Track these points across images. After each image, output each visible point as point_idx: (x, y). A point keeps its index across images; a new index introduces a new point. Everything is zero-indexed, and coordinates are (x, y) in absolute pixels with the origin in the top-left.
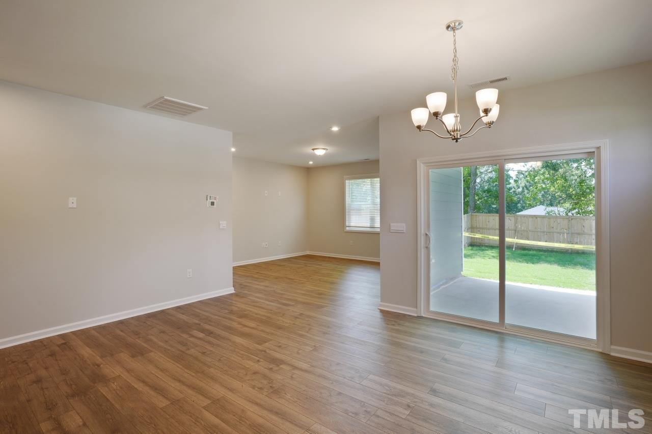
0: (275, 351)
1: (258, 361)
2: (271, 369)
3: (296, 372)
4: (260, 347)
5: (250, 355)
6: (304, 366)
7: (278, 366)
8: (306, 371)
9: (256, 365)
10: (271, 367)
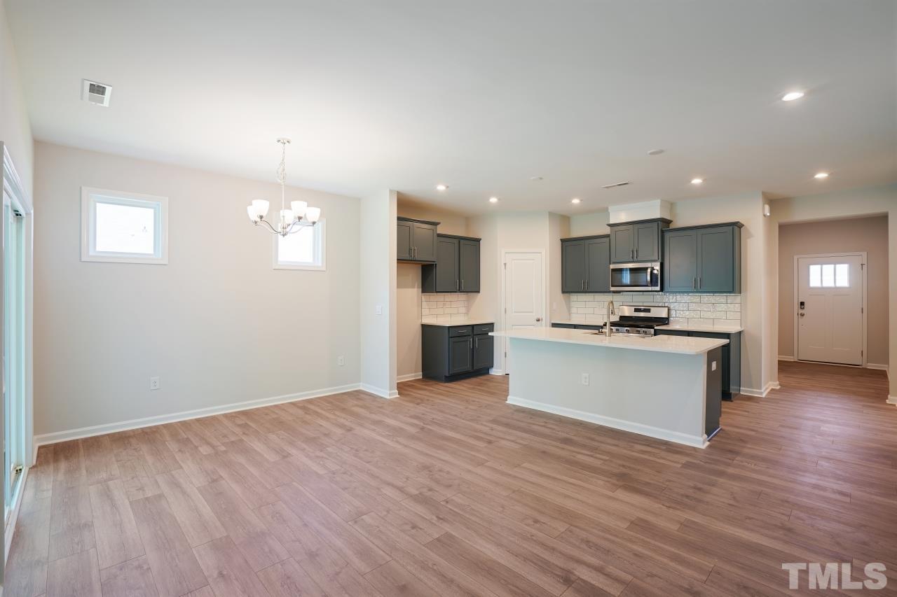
0: (423, 518)
1: (447, 502)
2: (430, 490)
3: (400, 484)
4: (447, 528)
5: (462, 513)
6: (388, 491)
7: (420, 493)
8: (389, 484)
9: (449, 496)
10: (430, 493)
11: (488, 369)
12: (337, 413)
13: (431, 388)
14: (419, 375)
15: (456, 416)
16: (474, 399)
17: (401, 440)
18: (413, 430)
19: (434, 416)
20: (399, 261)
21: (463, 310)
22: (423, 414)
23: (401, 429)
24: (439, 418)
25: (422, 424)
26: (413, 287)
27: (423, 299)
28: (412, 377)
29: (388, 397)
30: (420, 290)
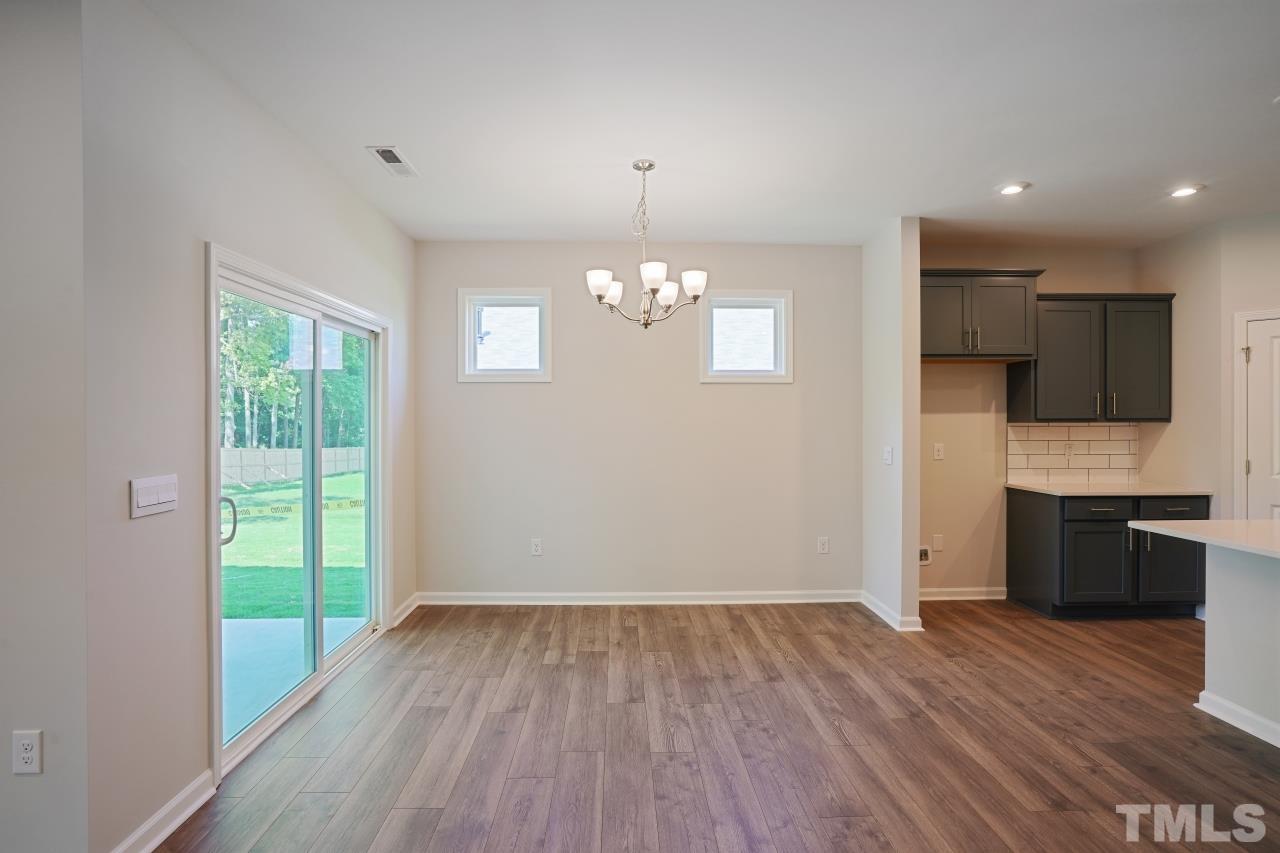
11: (1195, 606)
12: (783, 641)
13: (1009, 626)
14: (1000, 593)
15: (1020, 705)
16: (1098, 674)
17: (850, 729)
18: (890, 711)
19: (964, 692)
20: (927, 357)
21: (1127, 461)
22: (944, 682)
23: (871, 703)
24: (973, 700)
25: (922, 704)
26: (985, 409)
27: (1011, 436)
28: (981, 593)
29: (898, 628)
30: (1004, 416)
